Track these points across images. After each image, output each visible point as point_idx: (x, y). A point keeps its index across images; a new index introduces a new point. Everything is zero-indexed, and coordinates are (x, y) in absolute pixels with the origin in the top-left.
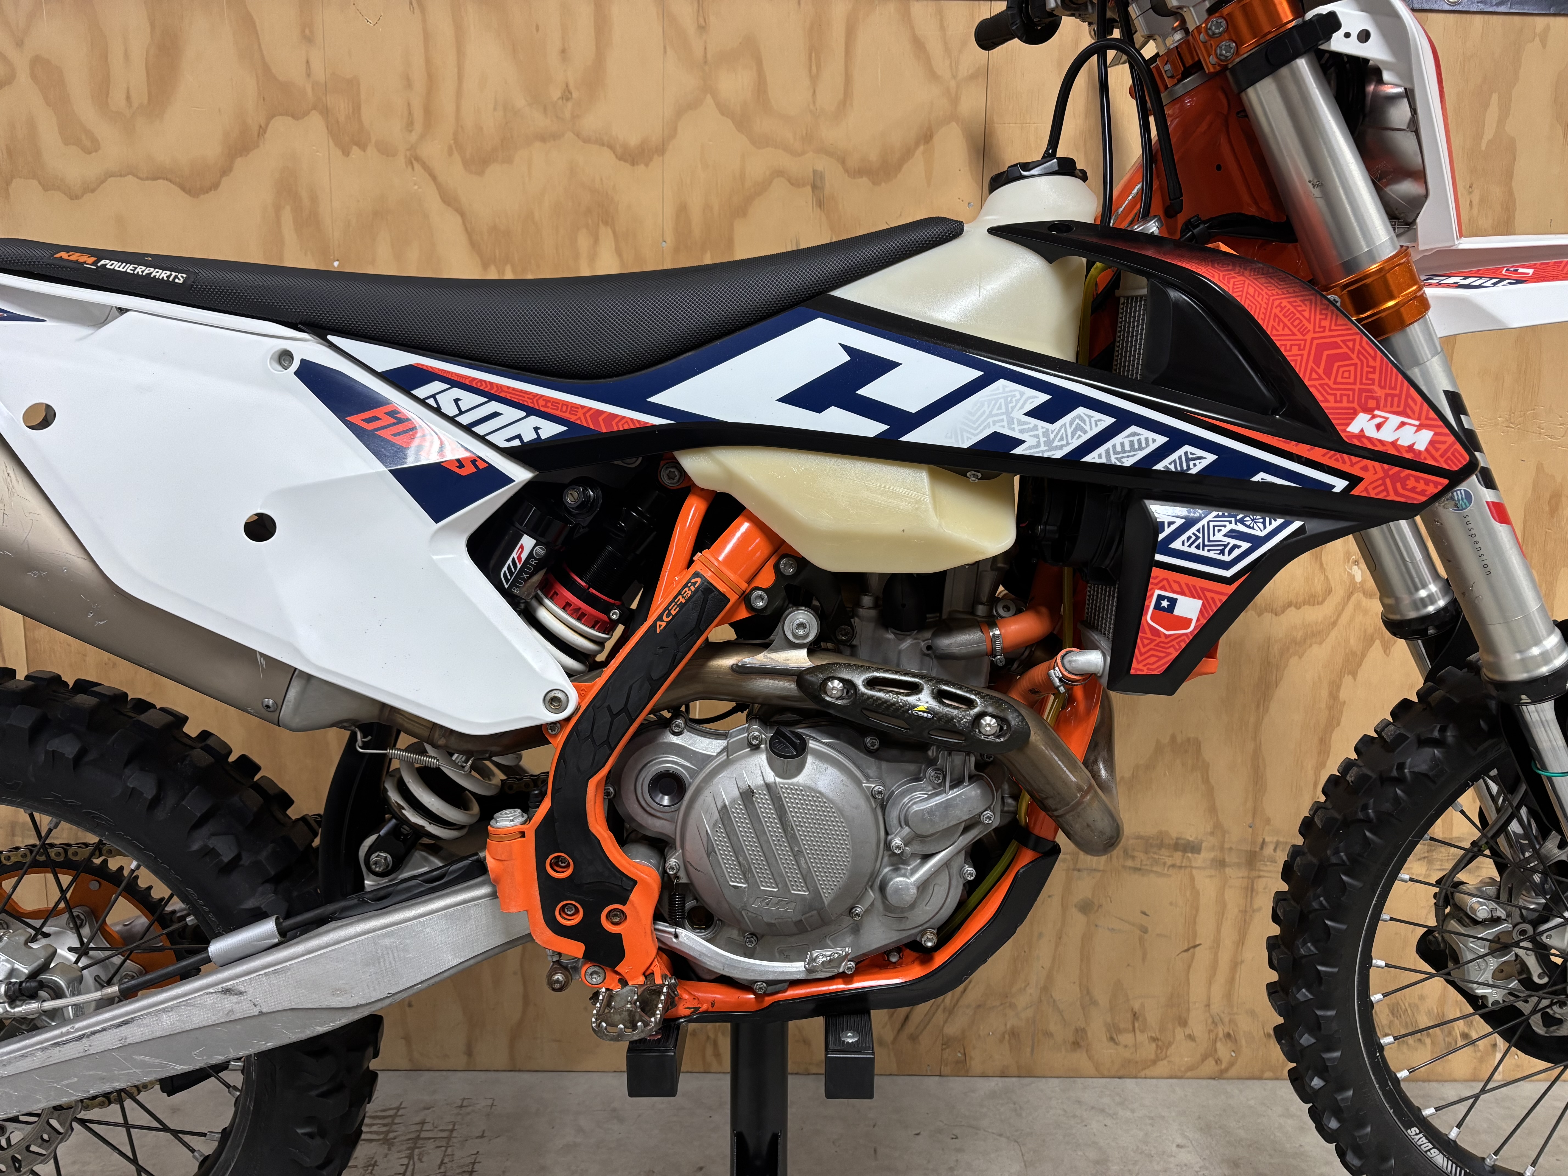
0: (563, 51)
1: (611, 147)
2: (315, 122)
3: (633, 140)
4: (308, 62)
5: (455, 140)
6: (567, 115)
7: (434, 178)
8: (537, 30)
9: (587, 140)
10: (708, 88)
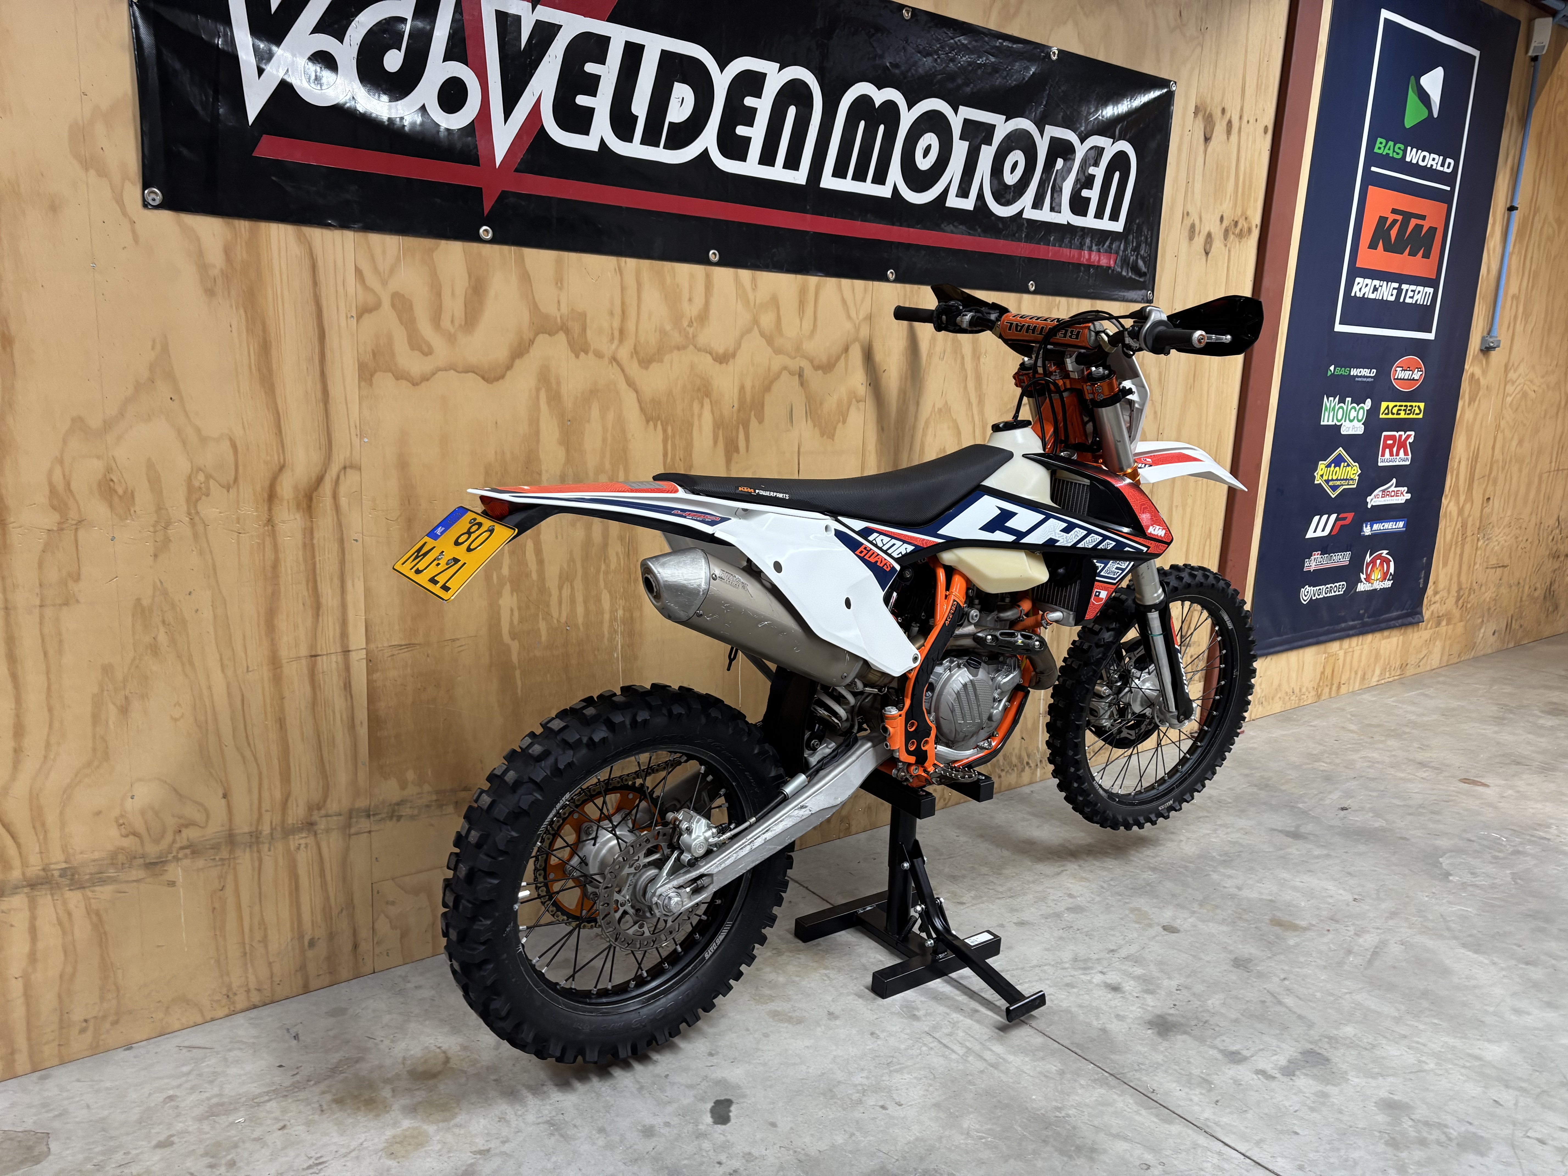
0: (690, 300)
1: (711, 354)
2: (561, 336)
3: (721, 351)
4: (559, 302)
5: (635, 349)
6: (691, 336)
7: (623, 370)
8: (678, 286)
9: (699, 350)
10: (756, 321)
